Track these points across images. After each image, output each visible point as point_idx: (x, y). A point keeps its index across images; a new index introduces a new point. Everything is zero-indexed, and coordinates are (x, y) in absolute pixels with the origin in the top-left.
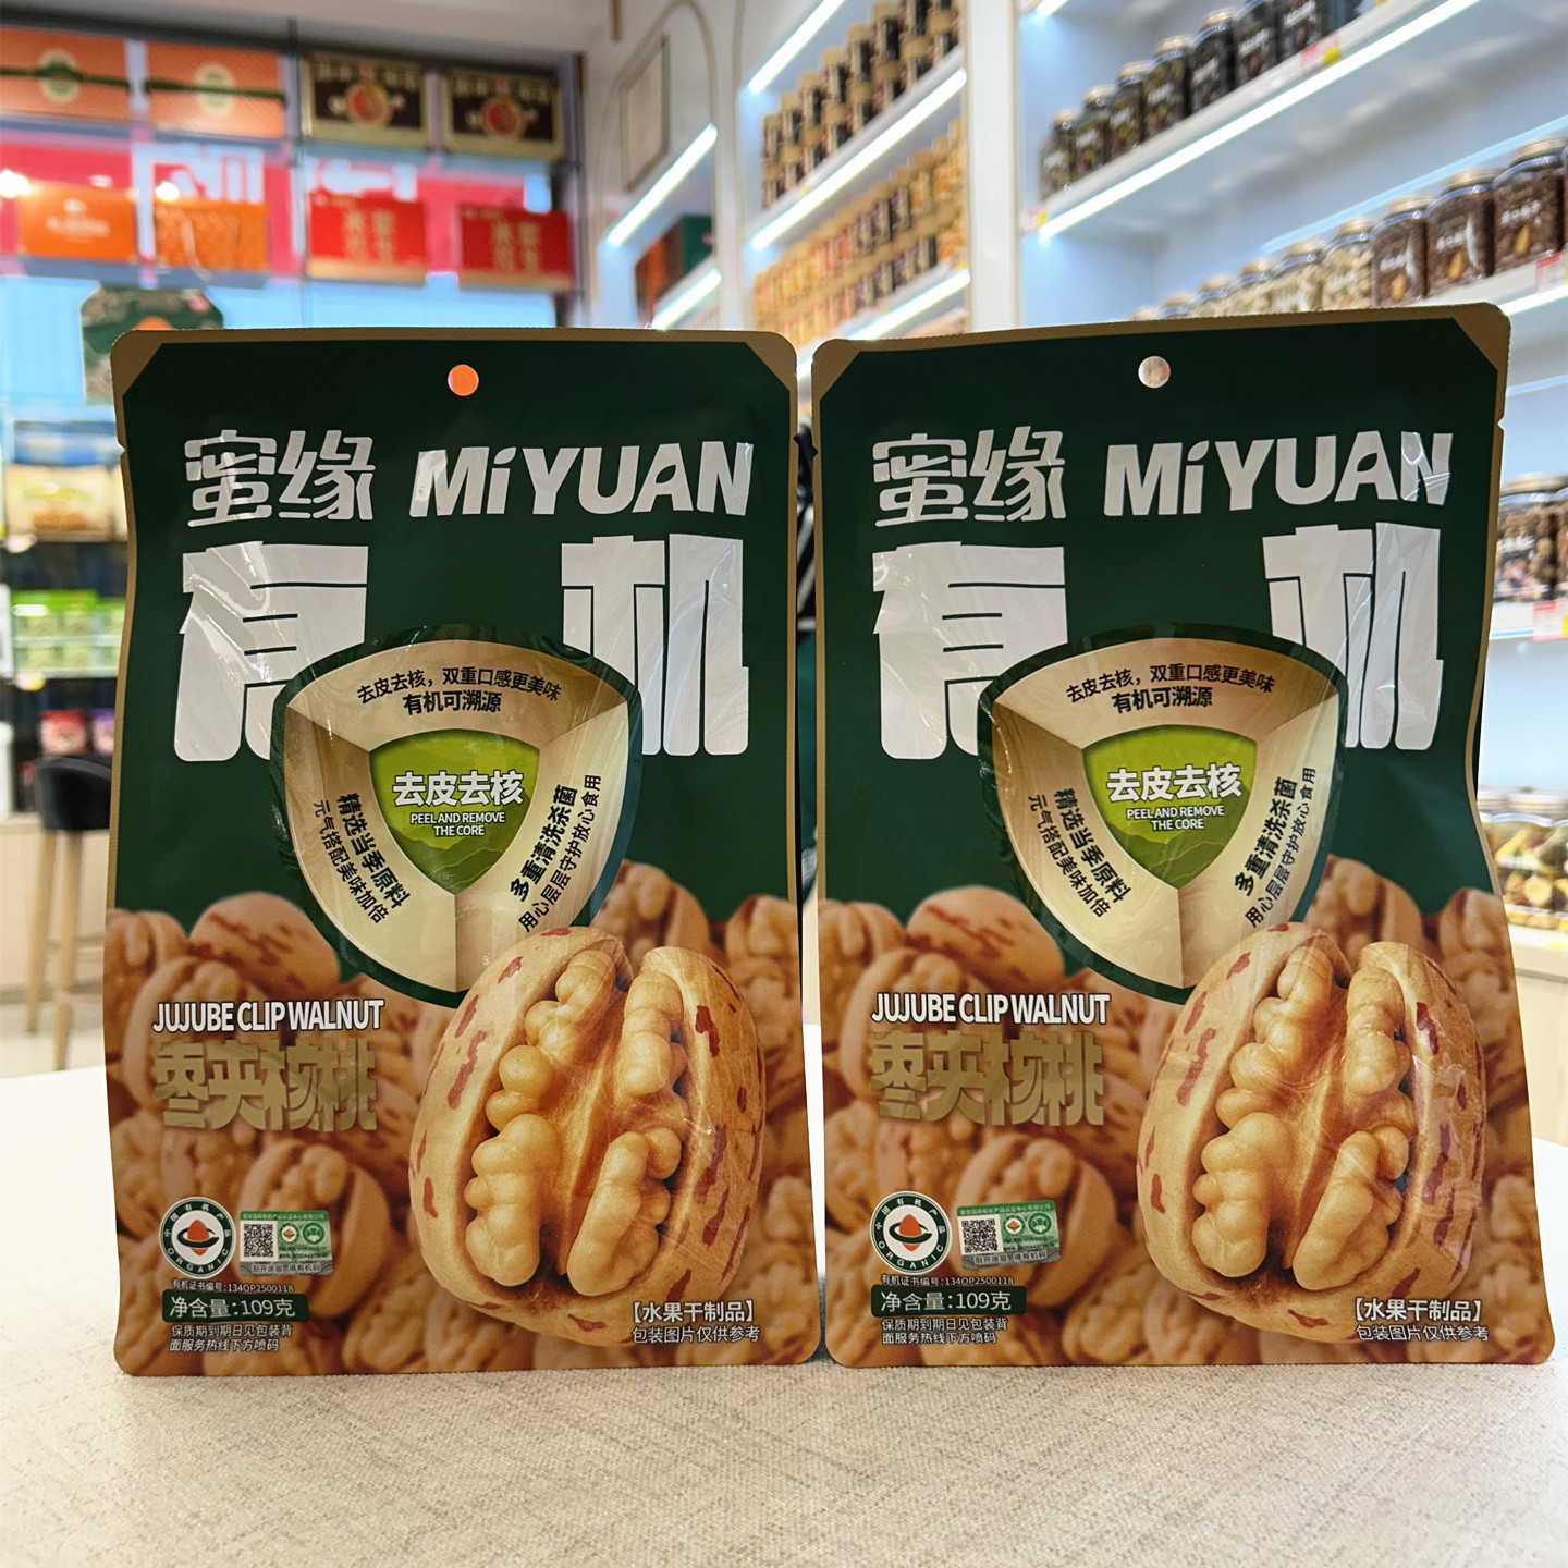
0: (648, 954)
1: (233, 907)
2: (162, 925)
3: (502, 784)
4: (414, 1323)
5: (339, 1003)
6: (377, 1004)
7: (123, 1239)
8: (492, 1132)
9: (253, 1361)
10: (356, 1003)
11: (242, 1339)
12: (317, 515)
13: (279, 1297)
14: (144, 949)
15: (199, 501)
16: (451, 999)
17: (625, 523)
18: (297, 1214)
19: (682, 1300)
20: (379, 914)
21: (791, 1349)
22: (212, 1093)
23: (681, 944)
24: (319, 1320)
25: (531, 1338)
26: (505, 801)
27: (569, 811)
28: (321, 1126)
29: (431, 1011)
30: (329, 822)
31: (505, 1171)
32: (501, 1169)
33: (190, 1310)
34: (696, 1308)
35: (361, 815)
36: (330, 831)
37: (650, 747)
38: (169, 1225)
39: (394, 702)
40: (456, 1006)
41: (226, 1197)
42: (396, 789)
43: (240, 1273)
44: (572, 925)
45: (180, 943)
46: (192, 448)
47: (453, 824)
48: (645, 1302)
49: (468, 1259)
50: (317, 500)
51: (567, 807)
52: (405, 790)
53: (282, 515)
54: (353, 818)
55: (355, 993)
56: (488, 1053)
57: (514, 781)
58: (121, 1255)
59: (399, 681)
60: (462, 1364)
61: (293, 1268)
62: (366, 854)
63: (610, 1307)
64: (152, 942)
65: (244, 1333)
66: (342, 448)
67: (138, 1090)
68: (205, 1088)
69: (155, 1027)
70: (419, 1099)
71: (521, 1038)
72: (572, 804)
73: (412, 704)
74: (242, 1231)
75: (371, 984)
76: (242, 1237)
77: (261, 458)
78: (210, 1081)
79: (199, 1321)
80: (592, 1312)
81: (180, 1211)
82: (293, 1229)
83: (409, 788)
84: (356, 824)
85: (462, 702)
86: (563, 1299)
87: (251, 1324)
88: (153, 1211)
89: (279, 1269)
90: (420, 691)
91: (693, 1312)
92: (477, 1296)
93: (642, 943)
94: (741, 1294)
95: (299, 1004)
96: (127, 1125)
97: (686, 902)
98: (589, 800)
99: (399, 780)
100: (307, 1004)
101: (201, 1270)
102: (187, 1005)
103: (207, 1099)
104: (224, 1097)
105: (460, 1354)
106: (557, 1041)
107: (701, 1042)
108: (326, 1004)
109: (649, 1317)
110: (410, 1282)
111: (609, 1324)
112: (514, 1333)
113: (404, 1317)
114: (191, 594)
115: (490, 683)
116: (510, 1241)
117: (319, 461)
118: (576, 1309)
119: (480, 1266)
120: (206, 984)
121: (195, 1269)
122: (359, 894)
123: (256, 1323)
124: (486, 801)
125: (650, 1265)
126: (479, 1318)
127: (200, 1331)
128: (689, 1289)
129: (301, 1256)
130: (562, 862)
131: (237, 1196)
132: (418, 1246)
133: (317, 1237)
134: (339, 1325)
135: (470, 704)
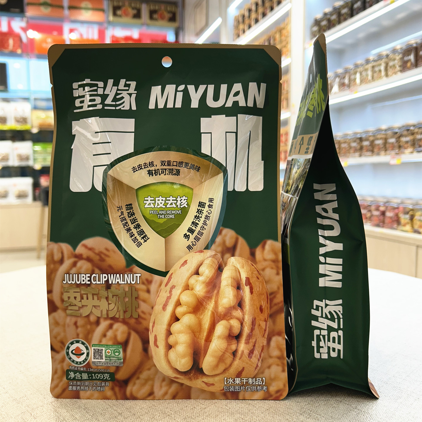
0: (229, 259)
1: (90, 242)
2: (66, 247)
3: (180, 200)
4: (150, 383)
5: (126, 275)
6: (138, 275)
7: (52, 352)
8: (177, 319)
9: (96, 394)
10: (131, 275)
11: (93, 386)
12: (117, 108)
13: (105, 373)
14: (60, 255)
15: (77, 103)
16: (163, 274)
17: (222, 111)
18: (111, 346)
19: (241, 377)
20: (139, 245)
21: (278, 394)
22: (83, 304)
23: (240, 256)
24: (118, 381)
25: (189, 388)
26: (181, 207)
27: (203, 210)
28: (119, 316)
29: (157, 278)
30: (122, 213)
31: (183, 333)
32: (180, 332)
33: (75, 376)
34: (246, 380)
35: (133, 211)
36: (122, 216)
37: (230, 189)
38: (68, 348)
39: (144, 172)
40: (165, 276)
41: (87, 339)
42: (145, 202)
43: (92, 365)
44: (204, 249)
45: (72, 254)
46: (75, 85)
47: (164, 214)
48: (229, 377)
49: (169, 362)
50: (117, 103)
51: (203, 209)
52: (148, 202)
53: (106, 108)
54: (130, 212)
55: (131, 272)
56: (176, 293)
57: (184, 200)
58: (52, 358)
59: (146, 165)
60: (166, 397)
61: (110, 364)
62: (135, 224)
63: (217, 379)
64: (62, 253)
65: (93, 385)
66: (126, 85)
67: (58, 303)
68: (80, 303)
69: (64, 282)
70: (152, 308)
71: (187, 287)
72: (205, 208)
73: (150, 173)
74: (93, 351)
75: (136, 269)
76: (93, 353)
77: (99, 89)
78: (82, 300)
79: (78, 380)
80: (210, 380)
81: (72, 343)
82: (110, 351)
83: (149, 202)
84: (131, 214)
85: (167, 172)
86: (201, 376)
87: (95, 382)
88: (63, 343)
89: (105, 364)
90: (153, 168)
91: (245, 381)
92: (171, 374)
93: (227, 255)
94: (261, 376)
95: (112, 275)
96: (54, 314)
97: (242, 242)
98: (210, 206)
99: (146, 199)
100: (115, 275)
101: (79, 363)
102: (74, 275)
103: (81, 306)
104: (87, 306)
105: (166, 393)
106: (200, 289)
107: (247, 289)
108: (121, 275)
109: (230, 382)
110: (149, 369)
111: (216, 384)
112: (184, 386)
113: (147, 380)
114: (75, 135)
115: (176, 166)
116: (183, 356)
117: (118, 90)
118: (205, 379)
119: (173, 364)
120: (81, 268)
121: (77, 363)
122: (133, 238)
123: (97, 381)
124: (175, 206)
125: (231, 365)
126: (172, 382)
127: (79, 383)
128: (244, 374)
129: (112, 360)
130: (201, 227)
131: (91, 339)
132: (152, 357)
133: (118, 354)
134: (125, 383)
135: (170, 173)
